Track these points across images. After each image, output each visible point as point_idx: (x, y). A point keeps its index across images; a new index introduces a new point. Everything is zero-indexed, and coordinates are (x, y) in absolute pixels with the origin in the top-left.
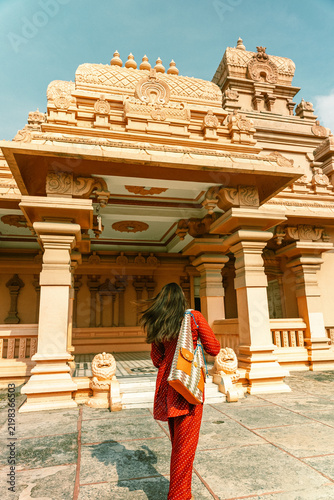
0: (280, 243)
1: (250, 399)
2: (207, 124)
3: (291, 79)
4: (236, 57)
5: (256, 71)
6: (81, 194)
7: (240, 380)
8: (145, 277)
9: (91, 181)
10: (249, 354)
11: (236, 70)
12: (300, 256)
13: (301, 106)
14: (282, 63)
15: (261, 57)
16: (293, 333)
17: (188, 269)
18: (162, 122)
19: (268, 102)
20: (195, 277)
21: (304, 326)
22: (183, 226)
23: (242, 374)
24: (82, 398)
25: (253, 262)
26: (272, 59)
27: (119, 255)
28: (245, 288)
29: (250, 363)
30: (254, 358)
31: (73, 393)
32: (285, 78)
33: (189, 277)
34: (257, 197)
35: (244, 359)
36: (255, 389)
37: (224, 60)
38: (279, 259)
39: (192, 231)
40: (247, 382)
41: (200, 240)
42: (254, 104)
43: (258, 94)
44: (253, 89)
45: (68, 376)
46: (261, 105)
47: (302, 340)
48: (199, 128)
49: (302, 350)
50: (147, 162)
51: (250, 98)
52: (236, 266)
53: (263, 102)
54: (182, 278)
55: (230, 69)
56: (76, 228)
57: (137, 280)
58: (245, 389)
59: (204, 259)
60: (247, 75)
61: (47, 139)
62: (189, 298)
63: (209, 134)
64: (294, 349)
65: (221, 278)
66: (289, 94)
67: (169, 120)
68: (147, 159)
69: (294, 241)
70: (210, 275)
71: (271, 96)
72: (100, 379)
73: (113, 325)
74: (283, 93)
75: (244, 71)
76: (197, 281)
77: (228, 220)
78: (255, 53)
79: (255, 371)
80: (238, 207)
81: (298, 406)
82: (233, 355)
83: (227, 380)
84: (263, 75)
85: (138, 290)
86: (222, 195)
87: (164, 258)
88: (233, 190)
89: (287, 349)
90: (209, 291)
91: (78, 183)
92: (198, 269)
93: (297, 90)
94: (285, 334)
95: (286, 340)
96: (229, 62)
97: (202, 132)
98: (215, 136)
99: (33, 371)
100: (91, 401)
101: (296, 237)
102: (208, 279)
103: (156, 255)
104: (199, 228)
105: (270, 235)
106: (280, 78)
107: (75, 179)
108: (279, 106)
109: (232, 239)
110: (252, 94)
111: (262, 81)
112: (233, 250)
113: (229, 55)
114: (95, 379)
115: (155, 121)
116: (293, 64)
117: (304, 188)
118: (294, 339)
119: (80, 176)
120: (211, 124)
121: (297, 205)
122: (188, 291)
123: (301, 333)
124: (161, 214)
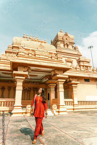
0: (68, 81)
1: (59, 115)
2: (52, 56)
3: (73, 40)
4: (60, 34)
5: (65, 38)
6: (25, 70)
7: (57, 111)
8: (36, 88)
9: (27, 68)
10: (59, 106)
11: (60, 37)
12: (72, 84)
13: (75, 47)
14: (71, 36)
15: (66, 35)
16: (70, 102)
17: (46, 86)
18: (43, 55)
19: (68, 46)
20: (48, 88)
21: (73, 101)
22: (46, 77)
23: (58, 110)
24: (24, 114)
25: (61, 86)
26: (69, 35)
27: (30, 82)
28: (59, 92)
29: (59, 108)
30: (60, 107)
31: (22, 113)
32: (72, 40)
33: (47, 88)
34: (62, 72)
35: (58, 107)
36: (60, 113)
37: (57, 35)
38: (68, 85)
39: (48, 78)
40: (59, 112)
41: (50, 80)
42: (64, 46)
43: (65, 44)
44: (64, 42)
45: (21, 109)
46: (66, 46)
47: (72, 104)
48: (51, 57)
49: (72, 106)
50: (40, 65)
51: (63, 44)
52: (58, 87)
53: (66, 45)
54: (45, 88)
55: (59, 37)
56: (24, 78)
57: (34, 88)
58: (58, 113)
59: (50, 84)
60: (63, 39)
61: (19, 59)
62: (47, 93)
63: (53, 58)
64: (70, 106)
65: (54, 89)
66: (73, 44)
67: (44, 55)
68: (40, 64)
69: (71, 81)
70: (52, 88)
71: (68, 44)
72: (28, 110)
73: (27, 100)
74: (71, 44)
75: (62, 38)
76: (49, 89)
77: (56, 77)
78: (65, 34)
79: (61, 110)
80: (58, 74)
81: (68, 116)
82: (56, 106)
83: (55, 111)
84: (67, 39)
85: (34, 91)
86: (55, 71)
87: (41, 83)
88: (57, 71)
89: (69, 106)
90: (51, 92)
91: (25, 68)
92: (49, 87)
93: (75, 43)
94: (69, 102)
95: (69, 104)
96: (59, 35)
97: (51, 58)
98: (54, 59)
99: (14, 108)
100: (26, 115)
101: (72, 80)
102: (51, 89)
103: (39, 82)
104: (50, 77)
105: (65, 81)
106: (71, 40)
107: (24, 67)
108: (70, 47)
109: (57, 81)
110: (64, 43)
111: (66, 40)
112: (57, 83)
113: (58, 34)
114: (27, 110)
115: (41, 55)
116: (74, 37)
117: (74, 69)
118: (70, 104)
119: (25, 67)
120: (53, 56)
121: (72, 73)
122: (46, 91)
123: (72, 102)
124: (41, 74)
